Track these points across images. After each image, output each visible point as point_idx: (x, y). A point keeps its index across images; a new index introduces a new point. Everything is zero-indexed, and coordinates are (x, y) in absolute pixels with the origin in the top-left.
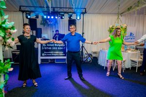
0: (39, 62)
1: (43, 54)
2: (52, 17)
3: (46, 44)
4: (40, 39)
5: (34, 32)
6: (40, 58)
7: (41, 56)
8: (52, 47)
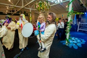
0: (78, 31)
1: (80, 28)
2: (85, 13)
3: (82, 24)
4: (79, 22)
5: (78, 19)
6: (78, 29)
7: (79, 29)
8: (85, 26)
